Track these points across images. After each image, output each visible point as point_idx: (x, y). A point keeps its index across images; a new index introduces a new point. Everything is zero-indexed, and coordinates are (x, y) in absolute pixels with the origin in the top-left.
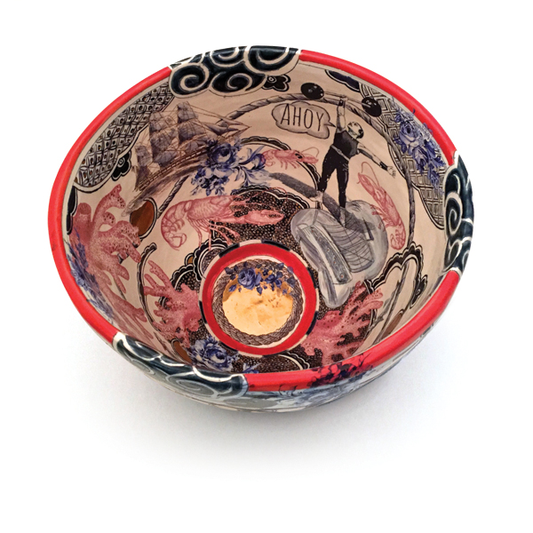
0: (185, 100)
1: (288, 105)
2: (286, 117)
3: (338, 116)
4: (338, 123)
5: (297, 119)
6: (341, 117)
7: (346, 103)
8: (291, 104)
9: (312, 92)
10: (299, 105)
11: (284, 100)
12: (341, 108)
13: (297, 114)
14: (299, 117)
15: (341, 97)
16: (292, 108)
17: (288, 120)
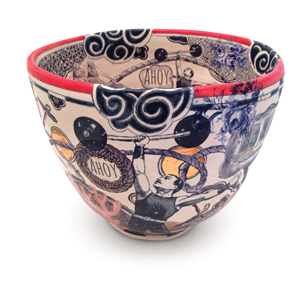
0: (92, 60)
1: (148, 69)
2: (147, 79)
3: (177, 69)
4: (178, 73)
5: (153, 79)
6: (179, 69)
7: (181, 56)
8: (150, 69)
9: (161, 55)
10: (154, 68)
11: (145, 66)
12: (178, 61)
13: (153, 76)
14: (155, 77)
15: (177, 53)
16: (150, 71)
17: (149, 81)
